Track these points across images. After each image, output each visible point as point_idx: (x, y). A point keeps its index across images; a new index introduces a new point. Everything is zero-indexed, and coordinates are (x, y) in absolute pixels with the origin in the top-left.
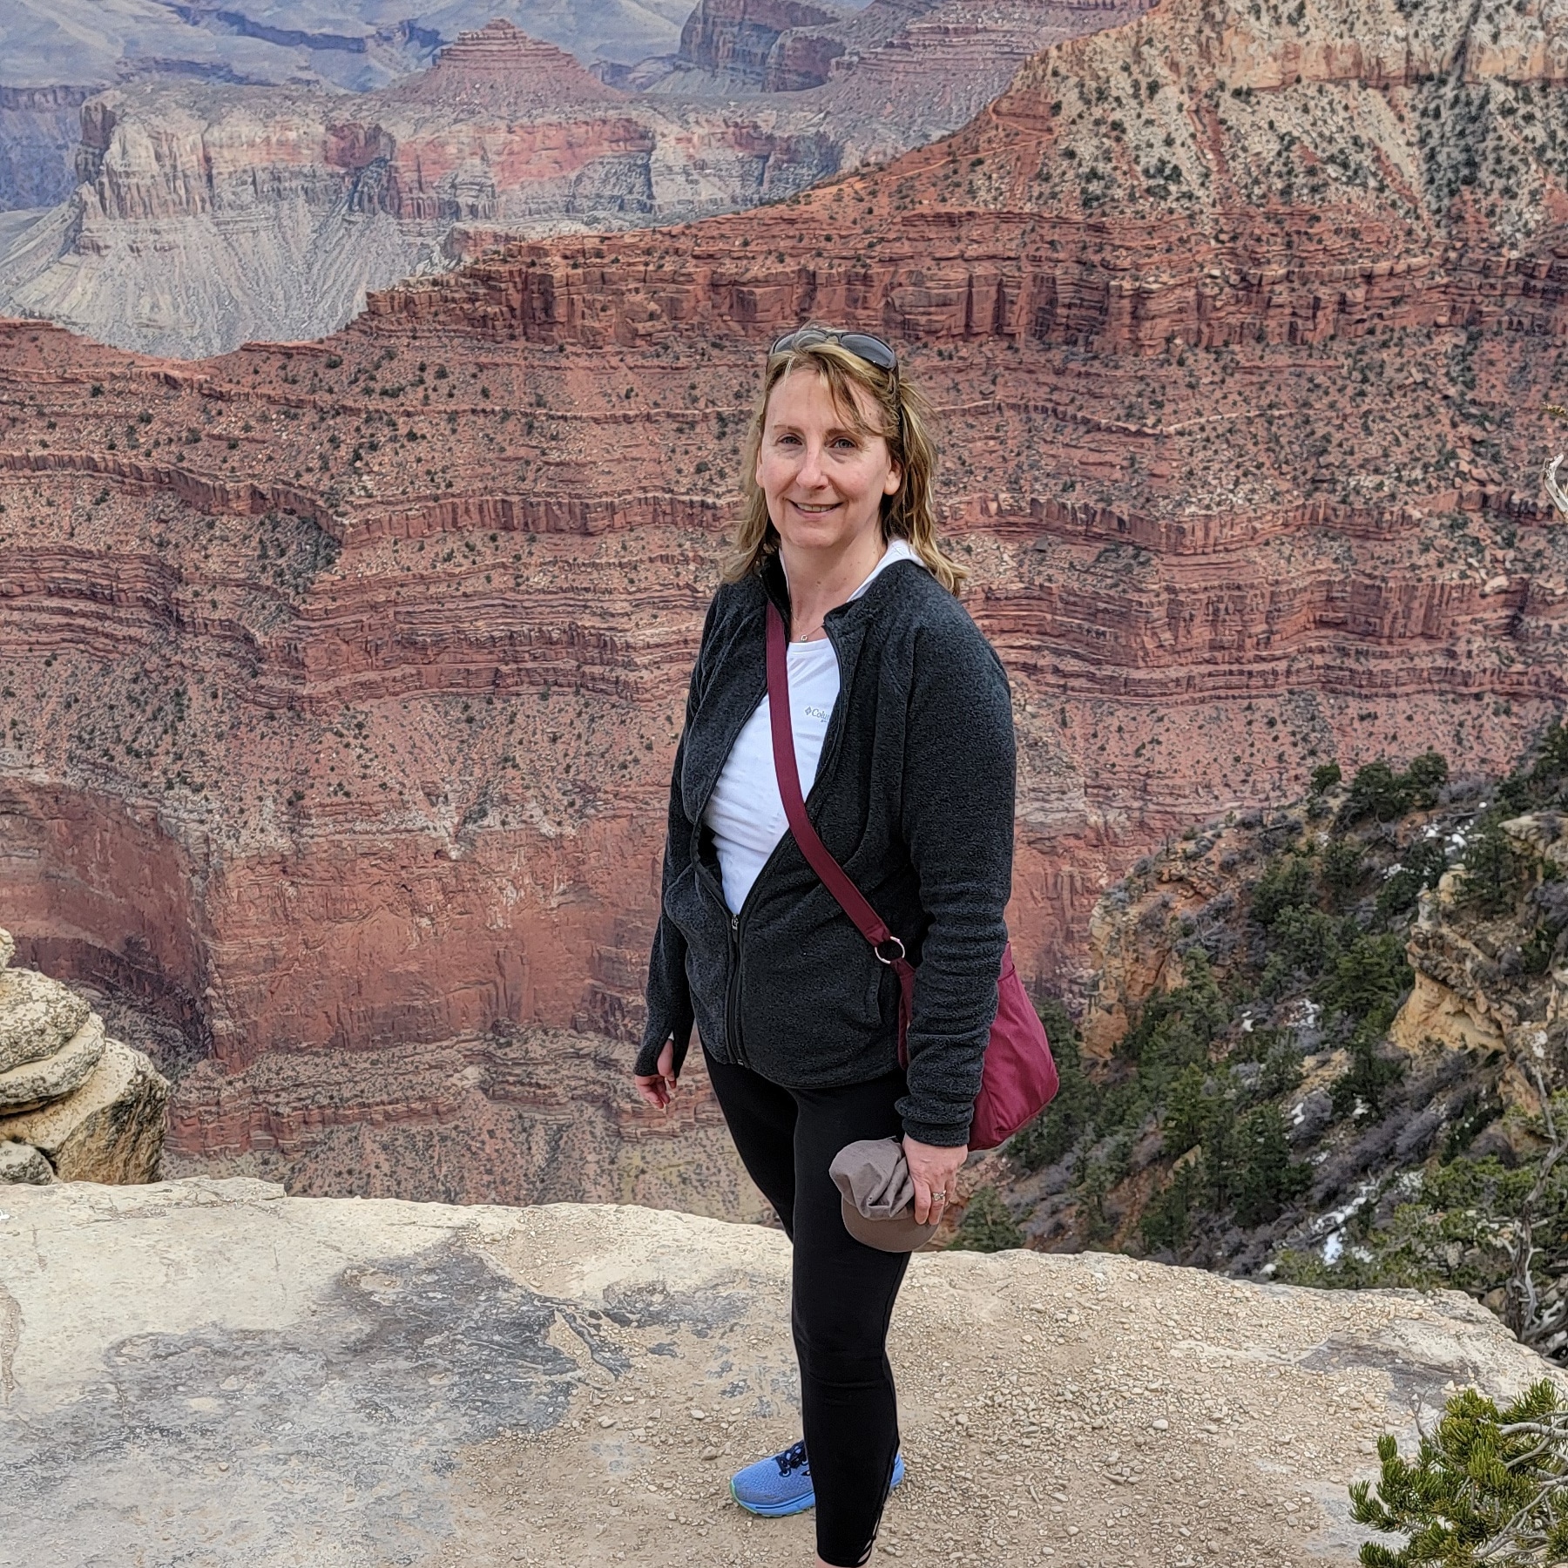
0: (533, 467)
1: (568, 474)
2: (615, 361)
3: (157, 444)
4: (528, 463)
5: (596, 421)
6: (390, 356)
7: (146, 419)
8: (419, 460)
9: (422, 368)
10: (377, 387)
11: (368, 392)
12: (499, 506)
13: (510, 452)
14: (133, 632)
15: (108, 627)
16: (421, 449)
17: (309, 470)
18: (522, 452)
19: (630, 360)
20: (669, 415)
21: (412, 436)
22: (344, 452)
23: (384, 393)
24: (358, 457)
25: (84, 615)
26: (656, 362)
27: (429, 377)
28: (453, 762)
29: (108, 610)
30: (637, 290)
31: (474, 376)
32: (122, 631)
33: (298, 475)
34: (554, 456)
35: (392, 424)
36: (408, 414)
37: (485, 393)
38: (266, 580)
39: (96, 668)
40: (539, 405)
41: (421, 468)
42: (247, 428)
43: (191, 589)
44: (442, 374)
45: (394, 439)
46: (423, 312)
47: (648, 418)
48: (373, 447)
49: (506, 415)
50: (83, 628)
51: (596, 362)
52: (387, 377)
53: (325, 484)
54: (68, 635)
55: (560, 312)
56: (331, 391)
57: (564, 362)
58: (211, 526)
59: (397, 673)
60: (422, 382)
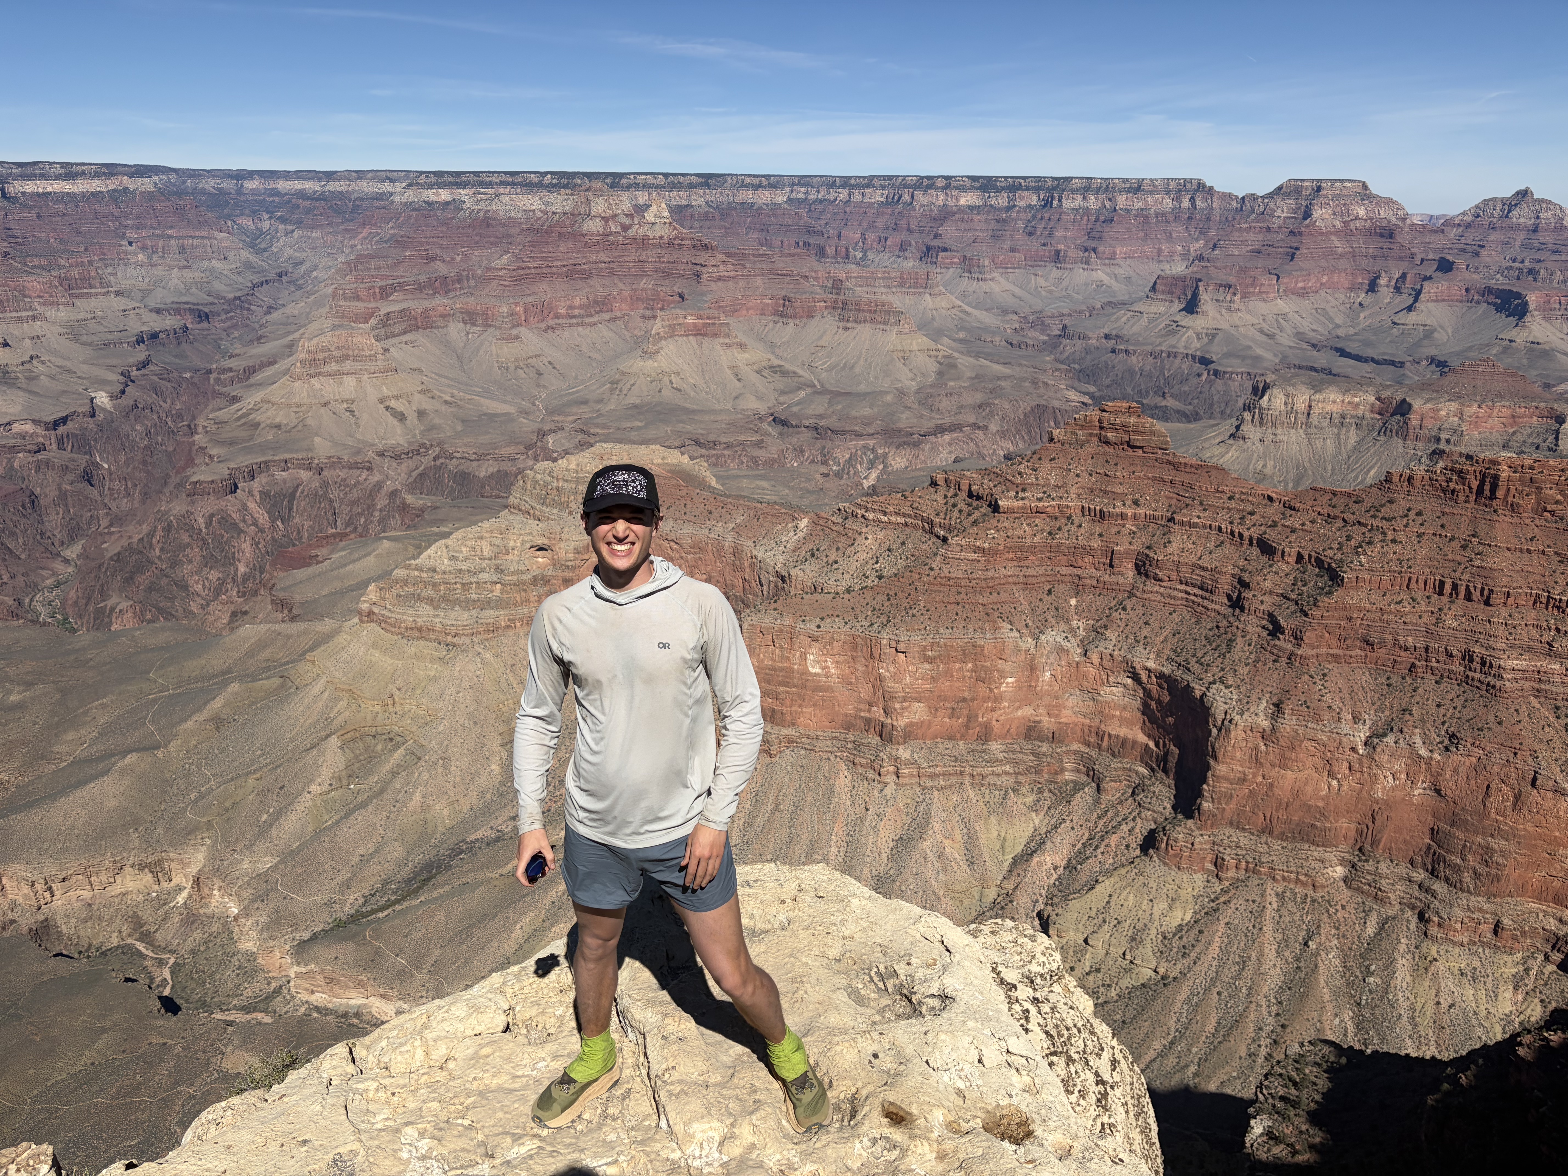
0: (1463, 566)
1: (1483, 573)
2: (1528, 521)
3: (1254, 525)
4: (1459, 564)
5: (1509, 549)
6: (1391, 502)
7: (1252, 513)
8: (1395, 553)
9: (1409, 510)
10: (1380, 515)
11: (1374, 517)
12: (1437, 583)
13: (1450, 557)
14: (1217, 607)
15: (1206, 603)
16: (1398, 548)
17: (1331, 548)
18: (1458, 558)
19: (1538, 522)
20: (1556, 553)
21: (1394, 541)
22: (1353, 543)
23: (1383, 518)
24: (1361, 547)
25: (1195, 595)
26: (1554, 525)
27: (1412, 515)
28: (1373, 704)
29: (1207, 595)
30: (1551, 488)
31: (1438, 517)
32: (1211, 606)
33: (1324, 550)
34: (1477, 563)
35: (1384, 534)
36: (1394, 530)
37: (1442, 526)
38: (1293, 596)
39: (1193, 620)
40: (1473, 536)
41: (1395, 557)
42: (1303, 525)
43: (1252, 593)
44: (1419, 514)
45: (1383, 541)
46: (1417, 483)
47: (1543, 552)
48: (1370, 543)
49: (1452, 539)
50: (1193, 602)
51: (1516, 520)
52: (1386, 511)
53: (1339, 556)
54: (1184, 603)
55: (1500, 493)
56: (1353, 514)
57: (1495, 517)
58: (1270, 566)
59: (1353, 653)
60: (1406, 516)
